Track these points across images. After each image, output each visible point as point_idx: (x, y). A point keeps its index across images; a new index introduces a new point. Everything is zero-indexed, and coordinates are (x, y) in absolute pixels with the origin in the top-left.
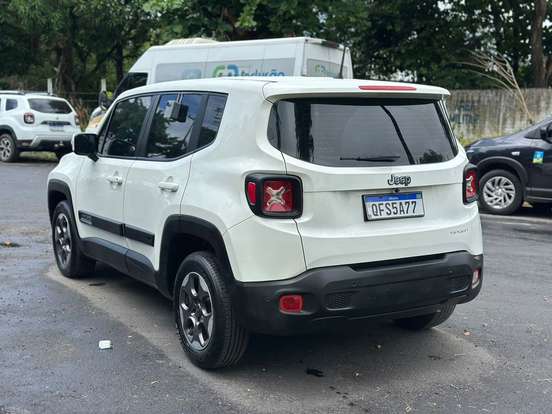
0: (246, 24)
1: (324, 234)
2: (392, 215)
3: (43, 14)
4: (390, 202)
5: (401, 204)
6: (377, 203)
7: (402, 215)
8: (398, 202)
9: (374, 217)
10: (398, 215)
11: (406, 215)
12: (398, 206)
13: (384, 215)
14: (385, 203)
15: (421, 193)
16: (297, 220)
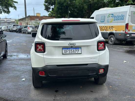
0: (130, 3)
1: (50, 57)
2: (71, 53)
3: (82, 4)
4: (70, 50)
5: (74, 50)
6: (66, 50)
7: (74, 53)
8: (73, 50)
9: (64, 53)
10: (73, 53)
11: (75, 53)
12: (73, 51)
13: (68, 53)
14: (68, 50)
15: (81, 48)
16: (44, 53)
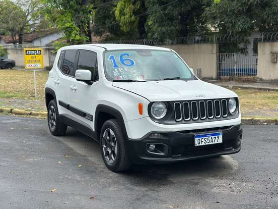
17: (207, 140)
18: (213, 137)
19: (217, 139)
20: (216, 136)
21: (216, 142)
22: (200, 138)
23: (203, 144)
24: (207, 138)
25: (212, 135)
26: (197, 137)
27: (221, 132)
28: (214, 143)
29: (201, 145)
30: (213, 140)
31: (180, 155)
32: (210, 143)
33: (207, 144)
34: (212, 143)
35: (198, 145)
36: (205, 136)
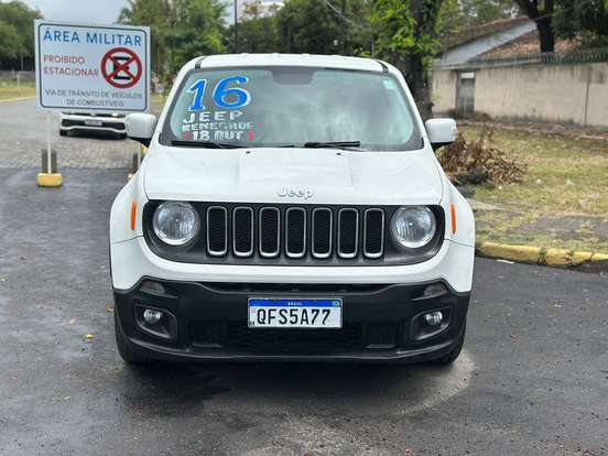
17: (288, 315)
18: (309, 309)
19: (321, 316)
20: (321, 309)
21: (318, 324)
22: (267, 309)
23: (275, 324)
24: (288, 309)
25: (305, 303)
26: (254, 303)
27: (338, 299)
28: (310, 325)
29: (267, 325)
30: (311, 316)
31: (217, 346)
32: (298, 325)
33: (288, 325)
34: (304, 325)
35: (257, 325)
36: (284, 303)
